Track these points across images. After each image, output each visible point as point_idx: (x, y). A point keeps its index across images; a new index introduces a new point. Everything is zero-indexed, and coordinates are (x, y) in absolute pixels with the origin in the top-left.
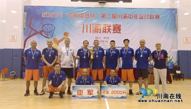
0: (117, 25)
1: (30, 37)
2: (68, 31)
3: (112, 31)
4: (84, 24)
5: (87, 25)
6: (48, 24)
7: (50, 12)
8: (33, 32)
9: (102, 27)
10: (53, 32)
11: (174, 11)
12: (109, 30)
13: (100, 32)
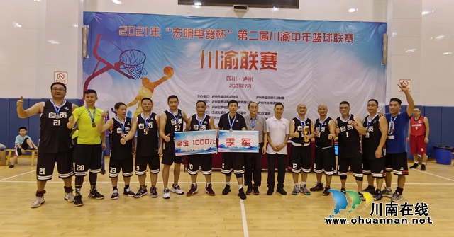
0: (269, 53)
1: (94, 75)
2: (171, 63)
3: (259, 65)
4: (203, 51)
5: (210, 52)
6: (132, 50)
7: (136, 26)
8: (102, 66)
9: (240, 57)
10: (142, 65)
11: (381, 27)
12: (254, 62)
13: (236, 68)
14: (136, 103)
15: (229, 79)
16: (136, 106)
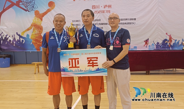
10: (33, 2)
14: (31, 28)
16: (32, 30)
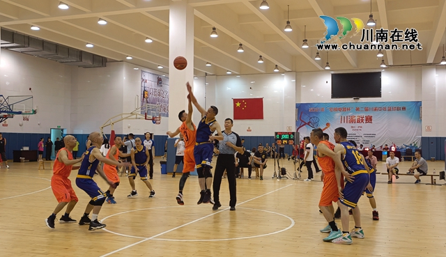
0: (369, 116)
1: (300, 127)
2: (329, 122)
3: (364, 121)
4: (342, 116)
5: (344, 117)
6: (314, 117)
8: (303, 123)
9: (356, 118)
10: (318, 123)
11: (419, 103)
12: (362, 120)
13: (355, 122)
15: (352, 127)
